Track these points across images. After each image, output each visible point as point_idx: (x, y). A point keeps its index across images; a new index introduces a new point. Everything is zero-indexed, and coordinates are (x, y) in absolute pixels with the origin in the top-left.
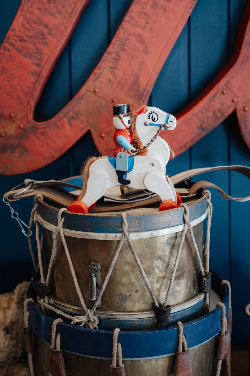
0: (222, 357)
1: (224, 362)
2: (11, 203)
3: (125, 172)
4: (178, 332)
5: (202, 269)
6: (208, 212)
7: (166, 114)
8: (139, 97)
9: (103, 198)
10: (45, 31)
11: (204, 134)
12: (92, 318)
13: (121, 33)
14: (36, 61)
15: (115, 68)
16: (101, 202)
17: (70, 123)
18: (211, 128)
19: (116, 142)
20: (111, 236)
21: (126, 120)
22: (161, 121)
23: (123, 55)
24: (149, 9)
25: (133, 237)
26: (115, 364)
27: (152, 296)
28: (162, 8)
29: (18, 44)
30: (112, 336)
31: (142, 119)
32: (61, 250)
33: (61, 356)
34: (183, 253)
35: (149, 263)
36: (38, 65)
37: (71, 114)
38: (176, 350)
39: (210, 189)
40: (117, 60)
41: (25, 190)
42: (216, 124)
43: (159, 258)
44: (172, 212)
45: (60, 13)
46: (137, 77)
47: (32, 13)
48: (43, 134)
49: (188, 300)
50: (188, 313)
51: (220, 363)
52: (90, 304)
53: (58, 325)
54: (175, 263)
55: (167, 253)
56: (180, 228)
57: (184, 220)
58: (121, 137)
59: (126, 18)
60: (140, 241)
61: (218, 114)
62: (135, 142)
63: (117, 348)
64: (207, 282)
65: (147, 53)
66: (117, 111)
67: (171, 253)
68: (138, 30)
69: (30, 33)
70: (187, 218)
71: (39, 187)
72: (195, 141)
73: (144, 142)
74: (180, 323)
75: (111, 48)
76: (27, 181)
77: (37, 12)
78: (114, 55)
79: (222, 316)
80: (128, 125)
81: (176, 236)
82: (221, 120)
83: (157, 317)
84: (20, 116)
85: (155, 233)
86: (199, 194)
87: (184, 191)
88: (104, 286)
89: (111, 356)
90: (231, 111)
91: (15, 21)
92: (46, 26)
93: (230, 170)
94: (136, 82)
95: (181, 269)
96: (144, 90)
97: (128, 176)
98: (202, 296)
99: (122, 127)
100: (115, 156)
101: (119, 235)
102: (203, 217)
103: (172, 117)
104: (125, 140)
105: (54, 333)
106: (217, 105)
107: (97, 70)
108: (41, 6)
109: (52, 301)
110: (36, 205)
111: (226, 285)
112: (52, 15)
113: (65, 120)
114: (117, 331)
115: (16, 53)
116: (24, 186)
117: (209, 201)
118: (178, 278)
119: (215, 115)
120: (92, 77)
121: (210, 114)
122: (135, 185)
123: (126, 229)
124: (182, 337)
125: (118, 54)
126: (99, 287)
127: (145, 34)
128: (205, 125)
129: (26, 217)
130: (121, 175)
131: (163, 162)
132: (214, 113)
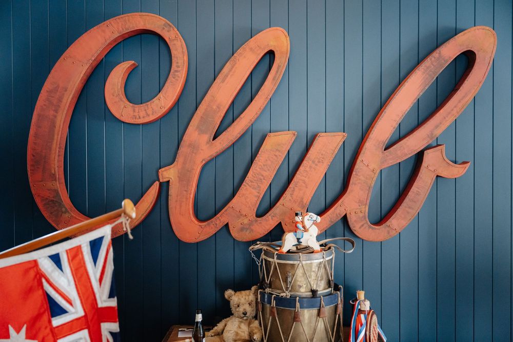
0: (338, 313)
1: (339, 315)
2: (252, 251)
3: (300, 239)
4: (321, 299)
5: (330, 278)
6: (333, 256)
7: (316, 216)
8: (303, 207)
9: (289, 250)
10: (262, 178)
11: (332, 224)
12: (288, 294)
13: (295, 179)
14: (257, 191)
15: (292, 194)
16: (289, 252)
17: (272, 219)
18: (335, 222)
19: (296, 227)
20: (295, 262)
21: (300, 218)
22: (314, 219)
23: (296, 189)
24: (308, 169)
25: (304, 262)
26: (297, 311)
27: (311, 286)
28: (314, 168)
29: (250, 184)
30: (296, 300)
31: (306, 218)
32: (275, 268)
33: (275, 309)
34: (322, 270)
35: (309, 273)
36: (259, 193)
37: (272, 214)
38: (320, 307)
39: (334, 247)
40: (293, 191)
41: (258, 246)
42: (337, 220)
43: (314, 271)
44: (318, 254)
45: (269, 170)
46: (302, 199)
47: (256, 170)
48: (260, 223)
49: (325, 289)
50: (325, 294)
51: (337, 315)
52: (287, 289)
53: (274, 297)
54: (319, 274)
55: (317, 270)
56: (322, 260)
57: (323, 257)
58: (298, 225)
59: (298, 173)
60: (306, 264)
61: (339, 215)
62: (304, 227)
63: (298, 304)
64: (333, 285)
65: (307, 188)
66: (297, 214)
67: (318, 270)
68: (303, 178)
69: (256, 179)
70: (324, 256)
71: (264, 245)
72: (328, 227)
73: (307, 227)
74: (322, 297)
75: (291, 186)
76: (258, 242)
77: (259, 170)
78: (292, 189)
79: (338, 297)
80: (301, 220)
81: (320, 263)
82: (340, 218)
83: (313, 294)
84: (250, 215)
85: (312, 261)
86: (330, 248)
87: (324, 248)
88: (293, 282)
89: (295, 308)
90: (344, 214)
91: (249, 174)
92: (263, 176)
93: (344, 240)
94: (302, 201)
95: (322, 277)
96: (306, 204)
97: (301, 240)
98: (330, 289)
99: (299, 221)
100: (296, 232)
101: (298, 262)
102: (331, 257)
103: (319, 217)
104: (300, 226)
105: (272, 300)
106: (338, 211)
107: (284, 195)
108: (260, 167)
109: (270, 290)
110: (263, 252)
111: (340, 288)
112: (265, 171)
113: (270, 217)
114: (298, 298)
115: (249, 187)
116: (257, 244)
117: (333, 251)
118: (321, 280)
119: (337, 216)
120: (282, 198)
121: (335, 215)
122: (304, 244)
123: (301, 259)
124: (322, 302)
125: (294, 188)
126: (290, 283)
127: (306, 179)
128: (332, 220)
129: (258, 258)
130: (298, 239)
131: (315, 234)
132: (337, 214)
